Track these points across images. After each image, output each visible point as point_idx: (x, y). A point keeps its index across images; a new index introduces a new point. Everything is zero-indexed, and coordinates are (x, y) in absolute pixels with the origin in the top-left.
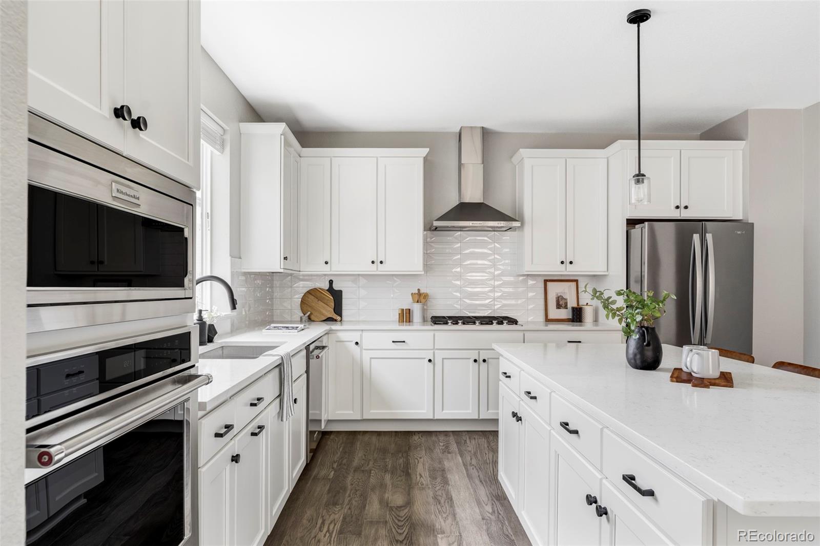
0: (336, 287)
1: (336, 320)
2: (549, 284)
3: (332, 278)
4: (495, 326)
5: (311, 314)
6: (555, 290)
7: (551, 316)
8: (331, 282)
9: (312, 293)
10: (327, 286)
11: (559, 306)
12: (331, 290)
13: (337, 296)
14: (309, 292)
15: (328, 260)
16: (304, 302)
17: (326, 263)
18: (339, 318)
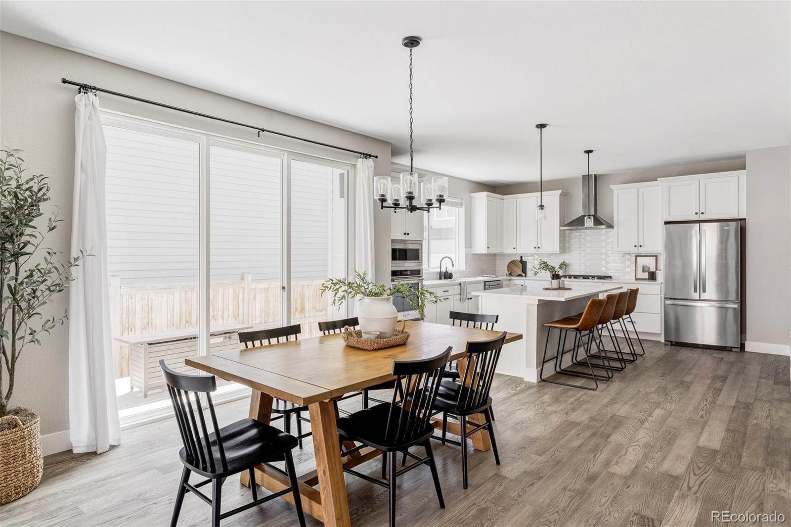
0: (524, 259)
1: (522, 276)
2: (638, 258)
3: (522, 255)
4: (590, 280)
5: (511, 272)
6: (642, 261)
7: (638, 277)
8: (521, 257)
9: (513, 262)
10: (519, 259)
11: (644, 271)
12: (521, 261)
13: (524, 264)
14: (511, 262)
15: (515, 247)
16: (508, 267)
17: (514, 248)
18: (524, 275)
